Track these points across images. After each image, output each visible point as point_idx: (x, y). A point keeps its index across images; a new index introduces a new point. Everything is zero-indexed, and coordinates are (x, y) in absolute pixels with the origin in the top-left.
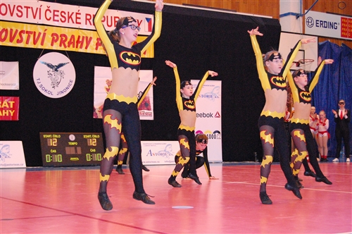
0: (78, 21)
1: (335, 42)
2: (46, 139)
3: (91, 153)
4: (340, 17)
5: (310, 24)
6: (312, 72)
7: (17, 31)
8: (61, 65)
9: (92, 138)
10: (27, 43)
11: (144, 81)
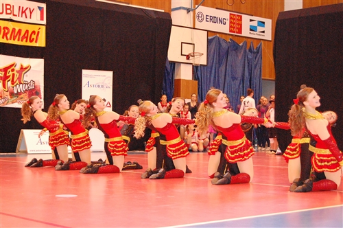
1: (223, 37)
4: (229, 13)
5: (200, 19)
6: (201, 65)
11: (36, 70)
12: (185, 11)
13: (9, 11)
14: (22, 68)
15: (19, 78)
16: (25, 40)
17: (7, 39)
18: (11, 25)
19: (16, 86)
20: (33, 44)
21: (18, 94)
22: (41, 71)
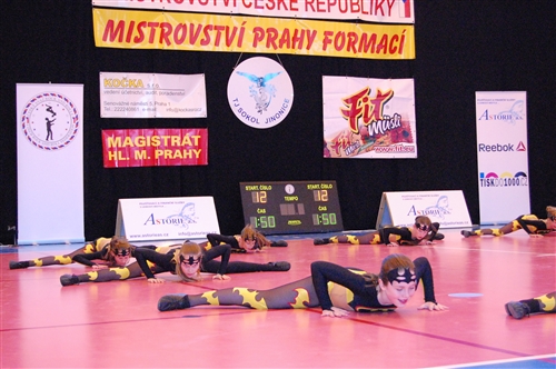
0: (294, 6)
2: (250, 192)
3: (320, 213)
7: (200, 26)
9: (321, 189)
10: (217, 44)
11: (401, 96)
13: (356, 8)
14: (380, 95)
15: (376, 112)
16: (382, 51)
17: (355, 52)
18: (359, 29)
19: (371, 124)
20: (396, 56)
21: (375, 137)
22: (409, 99)
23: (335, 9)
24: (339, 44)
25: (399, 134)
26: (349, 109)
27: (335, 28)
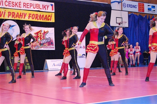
0: (20, 6)
1: (136, 14)
3: (27, 65)
4: (138, 3)
5: (124, 6)
6: (126, 27)
8: (13, 26)
11: (51, 32)
12: (117, 3)
13: (38, 7)
14: (44, 32)
15: (43, 37)
16: (45, 20)
17: (38, 20)
18: (39, 13)
19: (42, 40)
20: (49, 21)
21: (43, 44)
22: (53, 33)
23: (32, 7)
24: (33, 17)
25: (50, 43)
26: (36, 36)
27: (32, 13)
